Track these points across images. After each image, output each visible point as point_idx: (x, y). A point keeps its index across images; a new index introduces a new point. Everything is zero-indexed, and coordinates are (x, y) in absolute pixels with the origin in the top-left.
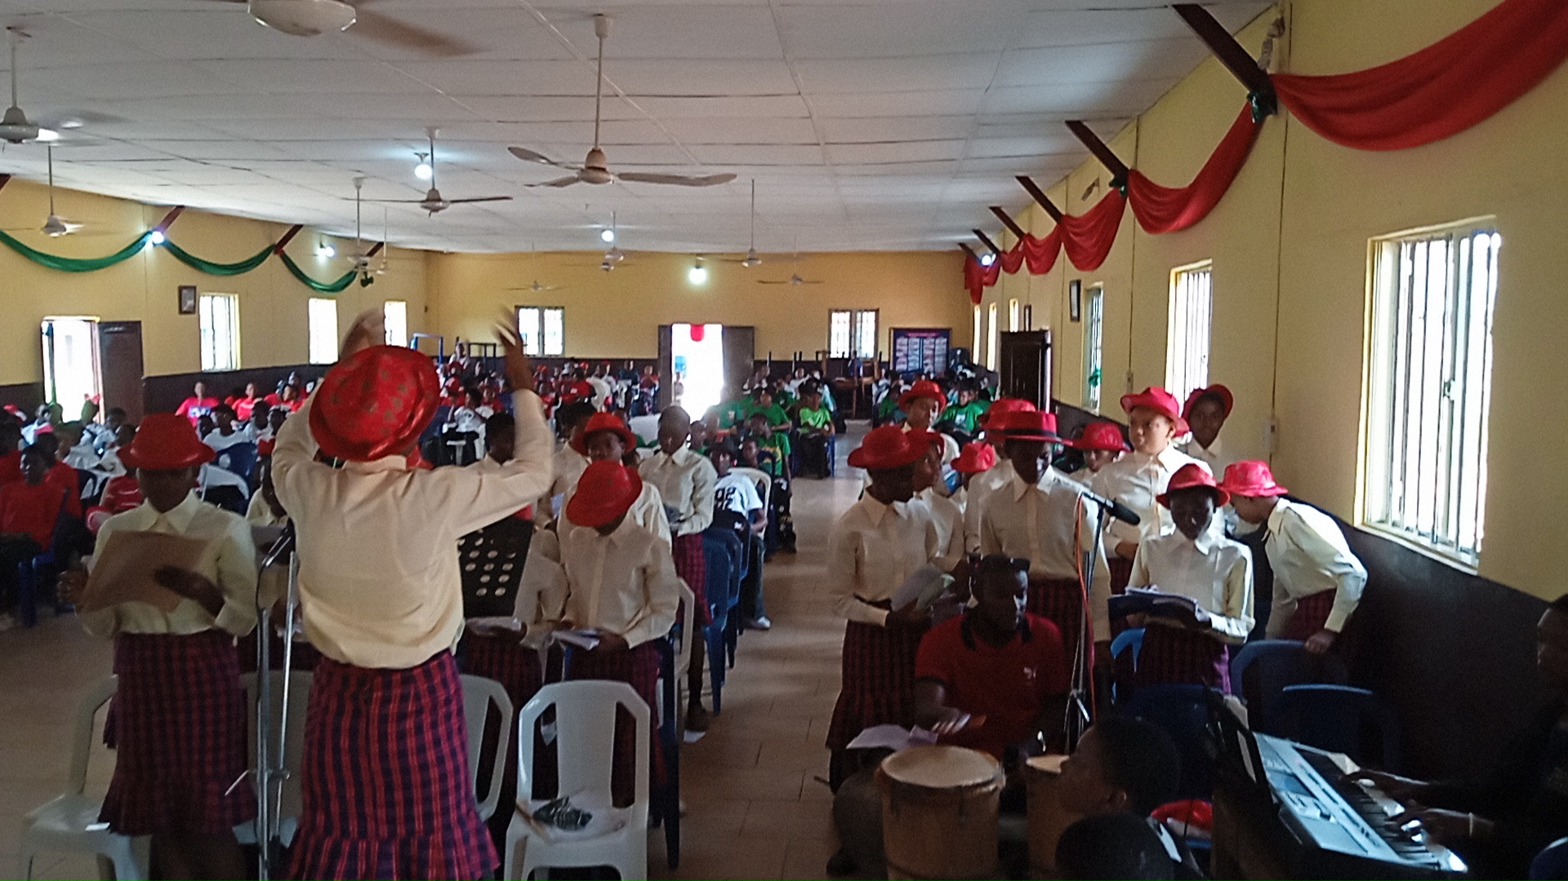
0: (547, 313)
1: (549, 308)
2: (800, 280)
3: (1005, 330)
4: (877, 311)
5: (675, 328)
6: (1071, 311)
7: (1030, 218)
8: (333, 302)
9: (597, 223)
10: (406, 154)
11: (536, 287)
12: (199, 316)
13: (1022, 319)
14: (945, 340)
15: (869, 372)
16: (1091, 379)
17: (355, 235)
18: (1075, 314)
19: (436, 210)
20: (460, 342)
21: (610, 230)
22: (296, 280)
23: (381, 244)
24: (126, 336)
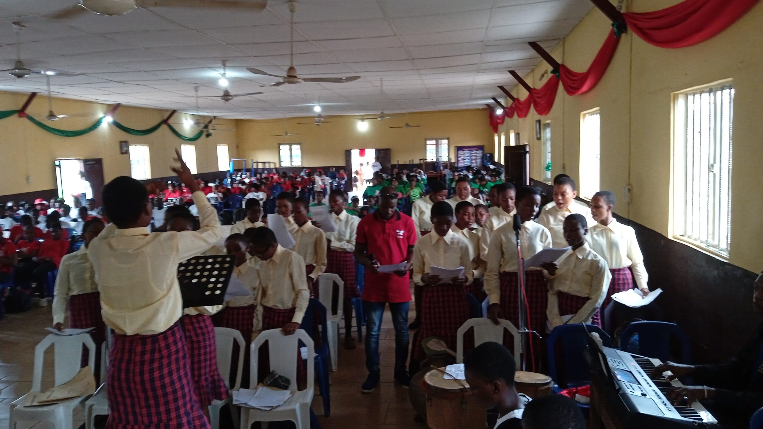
0: (293, 146)
2: (410, 126)
3: (508, 145)
4: (448, 139)
5: (352, 151)
6: (537, 135)
7: (517, 90)
8: (194, 146)
9: (312, 103)
10: (215, 74)
12: (129, 155)
13: (516, 140)
16: (546, 168)
19: (227, 100)
21: (318, 106)
22: (176, 136)
23: (214, 117)
24: (95, 165)
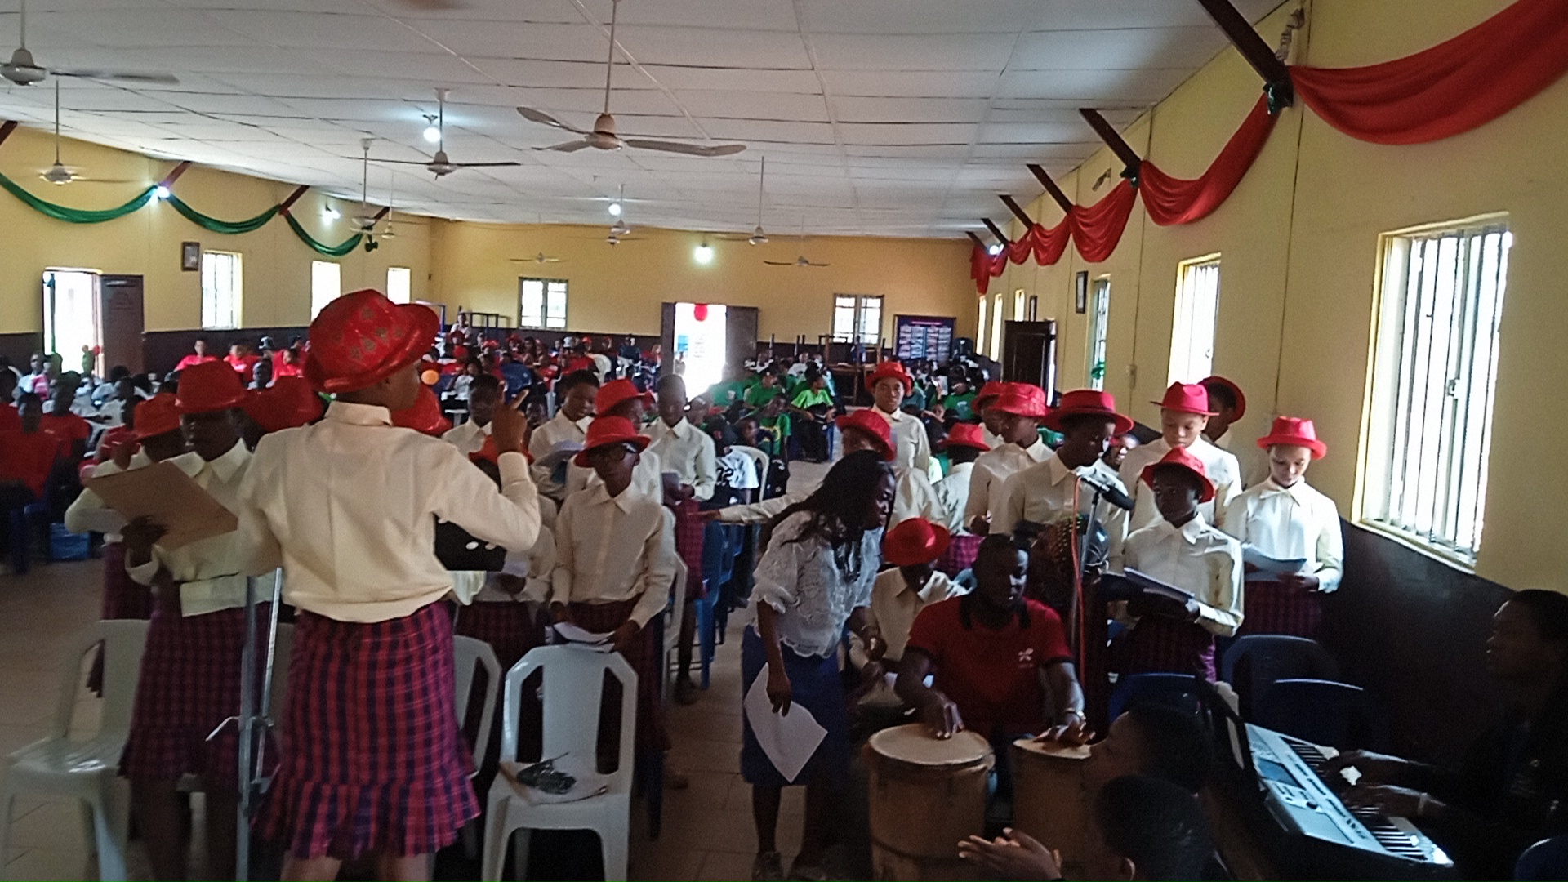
0: (552, 286)
1: (554, 281)
2: (807, 262)
3: (1010, 319)
4: (881, 297)
5: (679, 306)
6: (1077, 303)
7: (1040, 207)
8: (337, 267)
9: (606, 196)
10: (414, 116)
11: (541, 260)
12: (201, 274)
13: (1027, 311)
14: (950, 329)
15: (872, 358)
16: (1094, 371)
17: (362, 199)
18: (1081, 305)
19: (442, 173)
20: (463, 311)
21: (618, 203)
22: (302, 243)
23: (387, 209)
24: (127, 290)
